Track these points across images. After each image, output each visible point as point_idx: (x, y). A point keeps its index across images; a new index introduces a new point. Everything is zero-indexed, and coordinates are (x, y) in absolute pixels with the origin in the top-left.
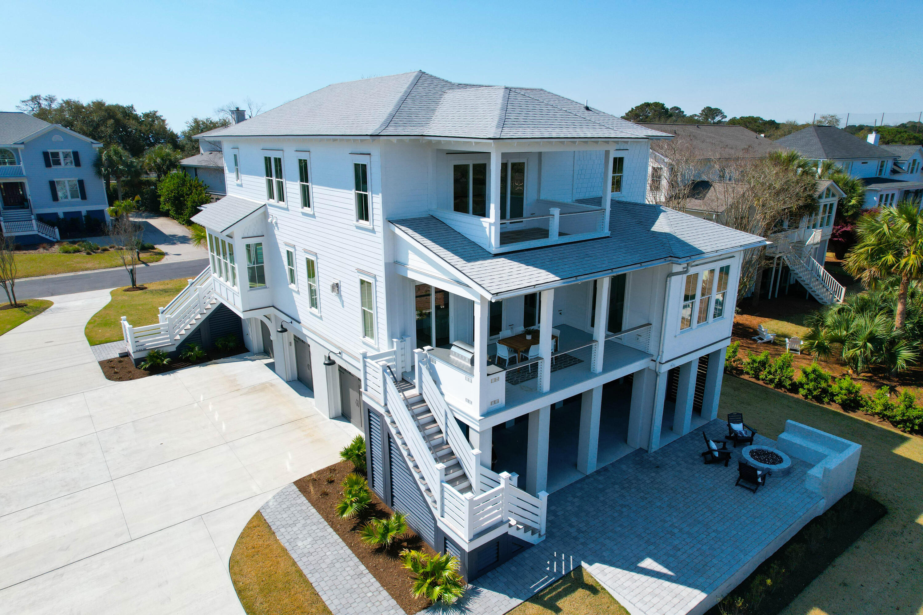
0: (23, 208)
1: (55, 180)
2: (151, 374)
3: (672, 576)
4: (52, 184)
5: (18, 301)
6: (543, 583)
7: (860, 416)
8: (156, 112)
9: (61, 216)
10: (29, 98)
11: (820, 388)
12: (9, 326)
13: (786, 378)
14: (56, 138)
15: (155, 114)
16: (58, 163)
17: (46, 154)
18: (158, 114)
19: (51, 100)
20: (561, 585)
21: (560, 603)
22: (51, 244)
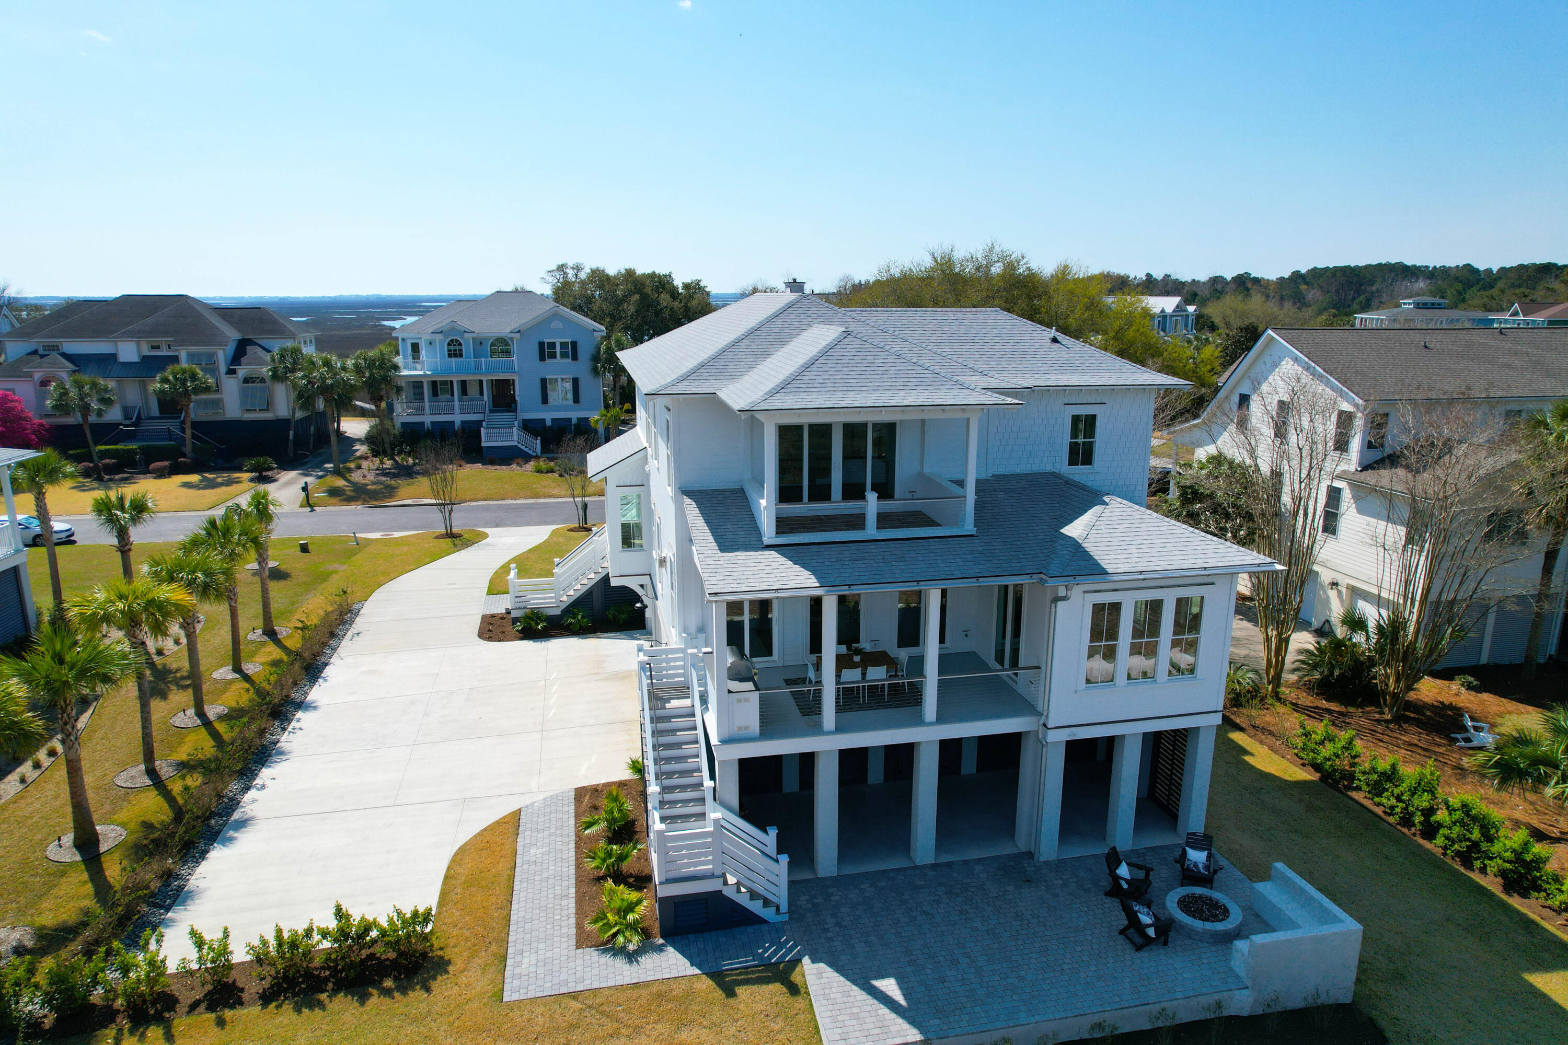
0: (509, 411)
1: (548, 377)
2: (522, 639)
3: (901, 1005)
4: (544, 382)
5: (454, 531)
6: (740, 963)
7: (1529, 907)
8: (700, 281)
9: (549, 423)
10: (555, 268)
11: (1469, 840)
12: (428, 560)
13: (1417, 809)
14: (556, 324)
15: (698, 284)
16: (553, 356)
17: (541, 344)
18: (702, 284)
19: (578, 268)
20: (759, 971)
21: (740, 990)
22: (527, 458)
